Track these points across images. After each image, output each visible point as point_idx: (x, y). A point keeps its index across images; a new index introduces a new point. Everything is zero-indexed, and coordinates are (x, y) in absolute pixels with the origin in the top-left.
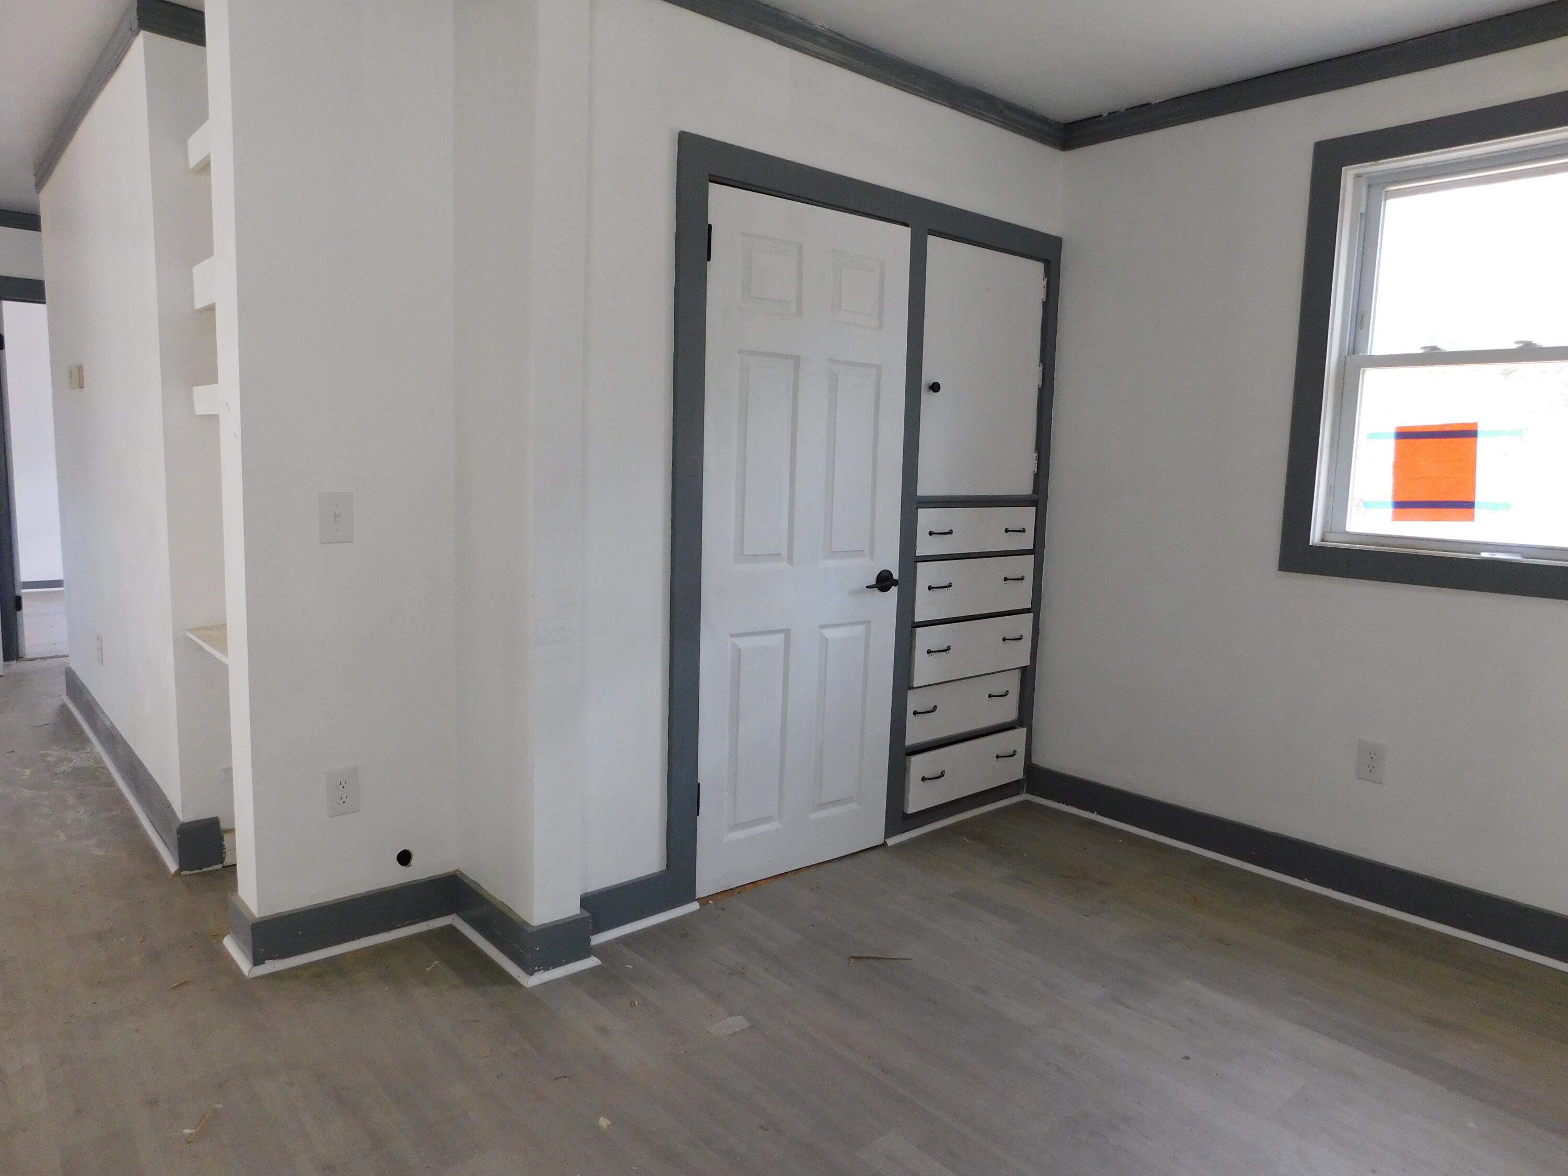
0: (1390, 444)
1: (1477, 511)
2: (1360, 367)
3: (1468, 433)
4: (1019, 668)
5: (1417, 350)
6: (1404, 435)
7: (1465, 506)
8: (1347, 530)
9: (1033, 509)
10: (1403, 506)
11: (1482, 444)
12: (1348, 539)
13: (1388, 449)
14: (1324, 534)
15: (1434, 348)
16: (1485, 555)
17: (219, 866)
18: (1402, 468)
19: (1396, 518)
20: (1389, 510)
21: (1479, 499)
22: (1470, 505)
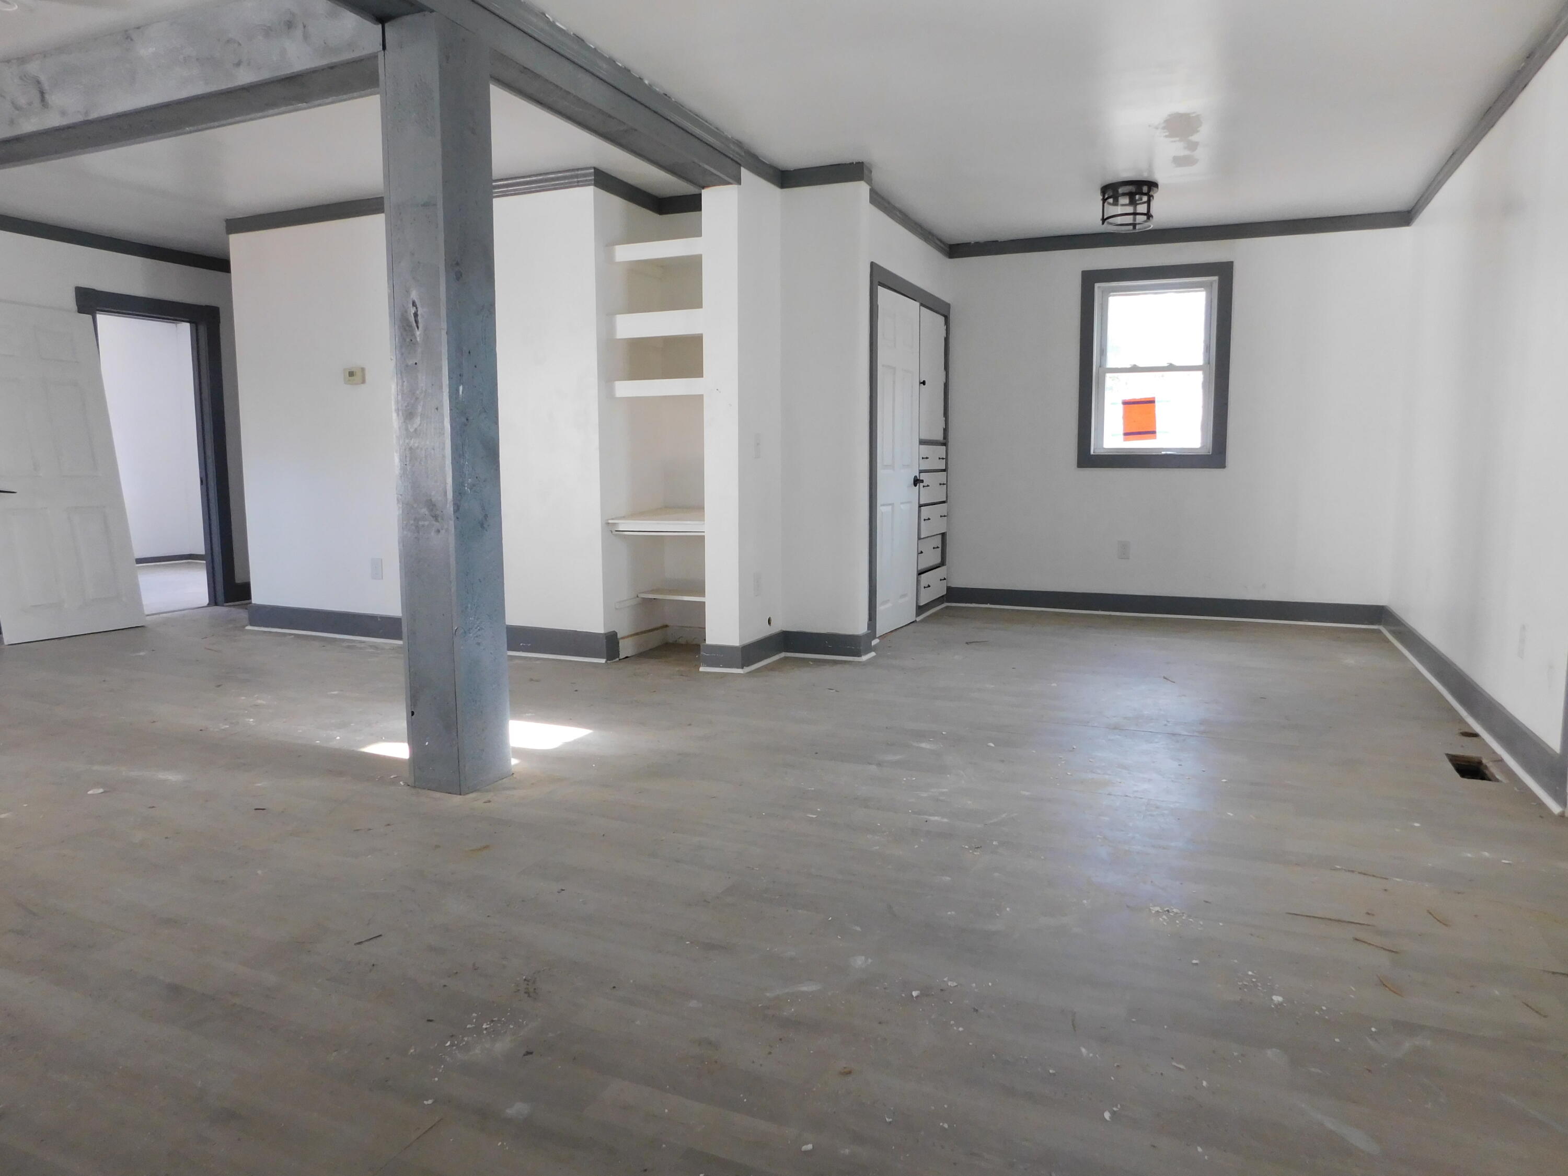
0: (1121, 407)
1: (1158, 434)
2: (1105, 373)
3: (1151, 402)
4: (940, 534)
5: (1129, 366)
6: (1126, 403)
7: (1152, 433)
8: (1104, 447)
9: (945, 447)
10: (1128, 434)
11: (1158, 405)
12: (1105, 451)
13: (1120, 408)
14: (1094, 451)
15: (1135, 365)
16: (1163, 453)
17: (618, 659)
18: (1127, 418)
19: (1125, 440)
20: (1122, 437)
21: (1158, 430)
22: (1154, 432)
